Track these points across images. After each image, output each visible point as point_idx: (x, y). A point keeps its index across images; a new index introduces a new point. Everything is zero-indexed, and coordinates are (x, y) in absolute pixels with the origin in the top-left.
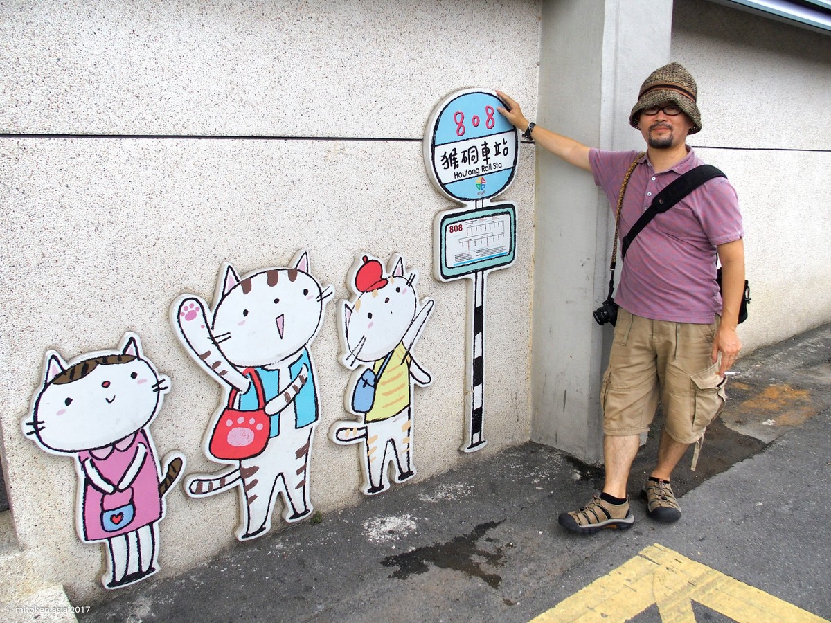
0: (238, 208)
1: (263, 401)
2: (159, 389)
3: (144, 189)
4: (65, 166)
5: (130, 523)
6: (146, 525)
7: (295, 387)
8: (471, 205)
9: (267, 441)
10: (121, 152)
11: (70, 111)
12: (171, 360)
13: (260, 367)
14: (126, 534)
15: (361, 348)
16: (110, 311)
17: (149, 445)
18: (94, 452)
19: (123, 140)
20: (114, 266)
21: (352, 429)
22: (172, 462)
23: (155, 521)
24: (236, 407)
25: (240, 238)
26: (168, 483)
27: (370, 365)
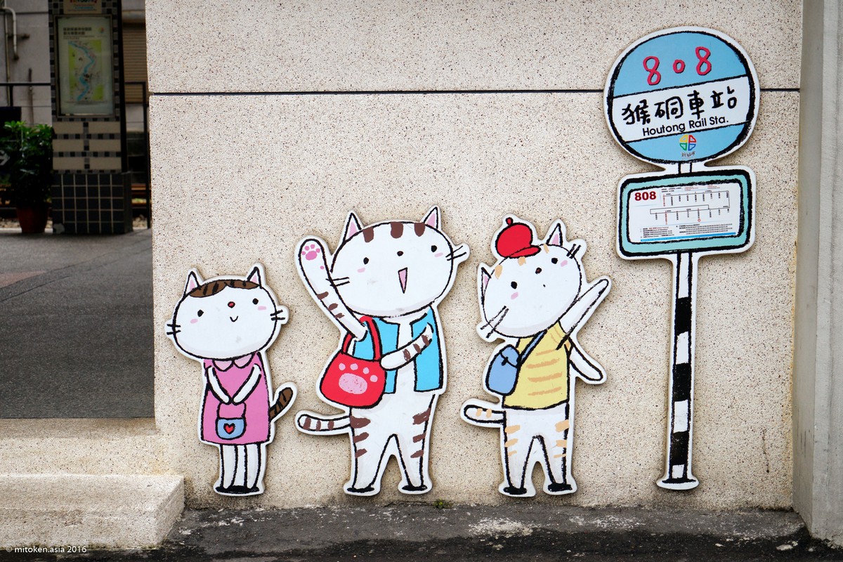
0: (370, 159)
1: (379, 354)
2: (276, 319)
3: (281, 139)
4: (219, 118)
5: (241, 436)
6: (255, 443)
7: (416, 347)
8: (671, 169)
9: (381, 396)
10: (265, 106)
11: (225, 73)
12: (295, 295)
13: (379, 317)
14: (236, 446)
15: (501, 320)
17: (263, 368)
18: (216, 361)
19: (267, 96)
20: (251, 204)
21: (485, 410)
22: (283, 390)
23: (263, 442)
24: (350, 352)
25: (370, 188)
26: (278, 409)
27: (513, 342)
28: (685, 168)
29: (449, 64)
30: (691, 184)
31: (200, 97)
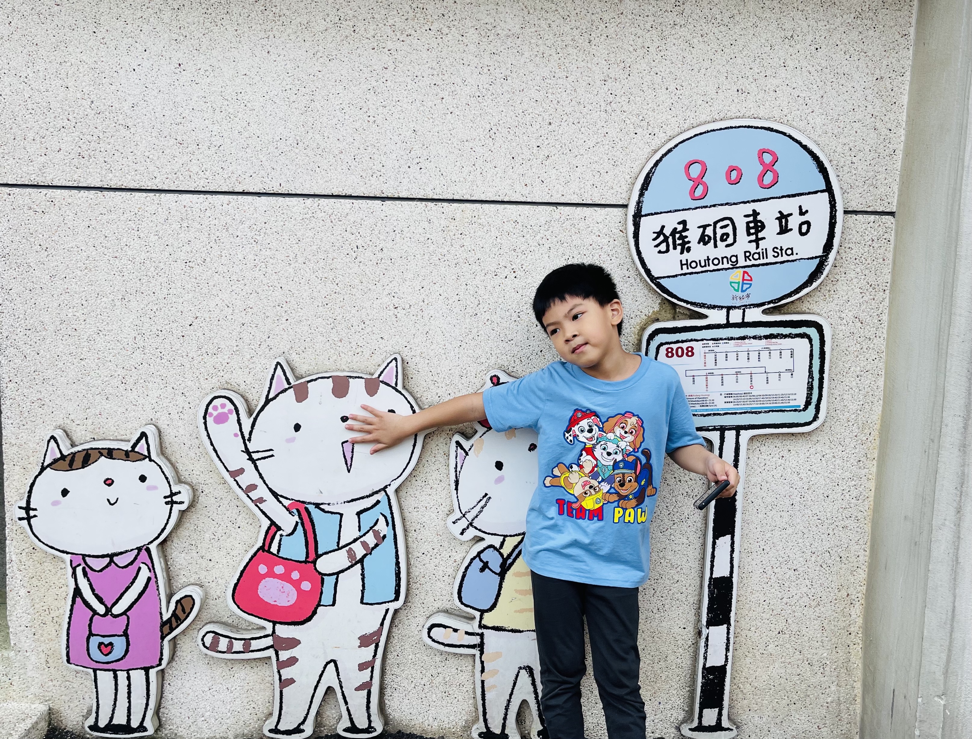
0: (306, 288)
1: (313, 553)
2: (172, 503)
3: (183, 256)
4: (93, 222)
5: (121, 659)
6: (141, 669)
7: (365, 545)
8: (717, 317)
9: (316, 609)
10: (160, 209)
11: (102, 160)
12: (202, 470)
13: (314, 504)
14: (115, 671)
15: (480, 512)
16: (132, 396)
17: (154, 569)
18: (87, 558)
19: (163, 195)
20: (141, 344)
21: (455, 630)
22: (181, 599)
23: (152, 667)
24: (274, 549)
25: (307, 328)
26: (174, 624)
28: (736, 316)
29: (417, 160)
30: (743, 338)
31: (65, 192)
